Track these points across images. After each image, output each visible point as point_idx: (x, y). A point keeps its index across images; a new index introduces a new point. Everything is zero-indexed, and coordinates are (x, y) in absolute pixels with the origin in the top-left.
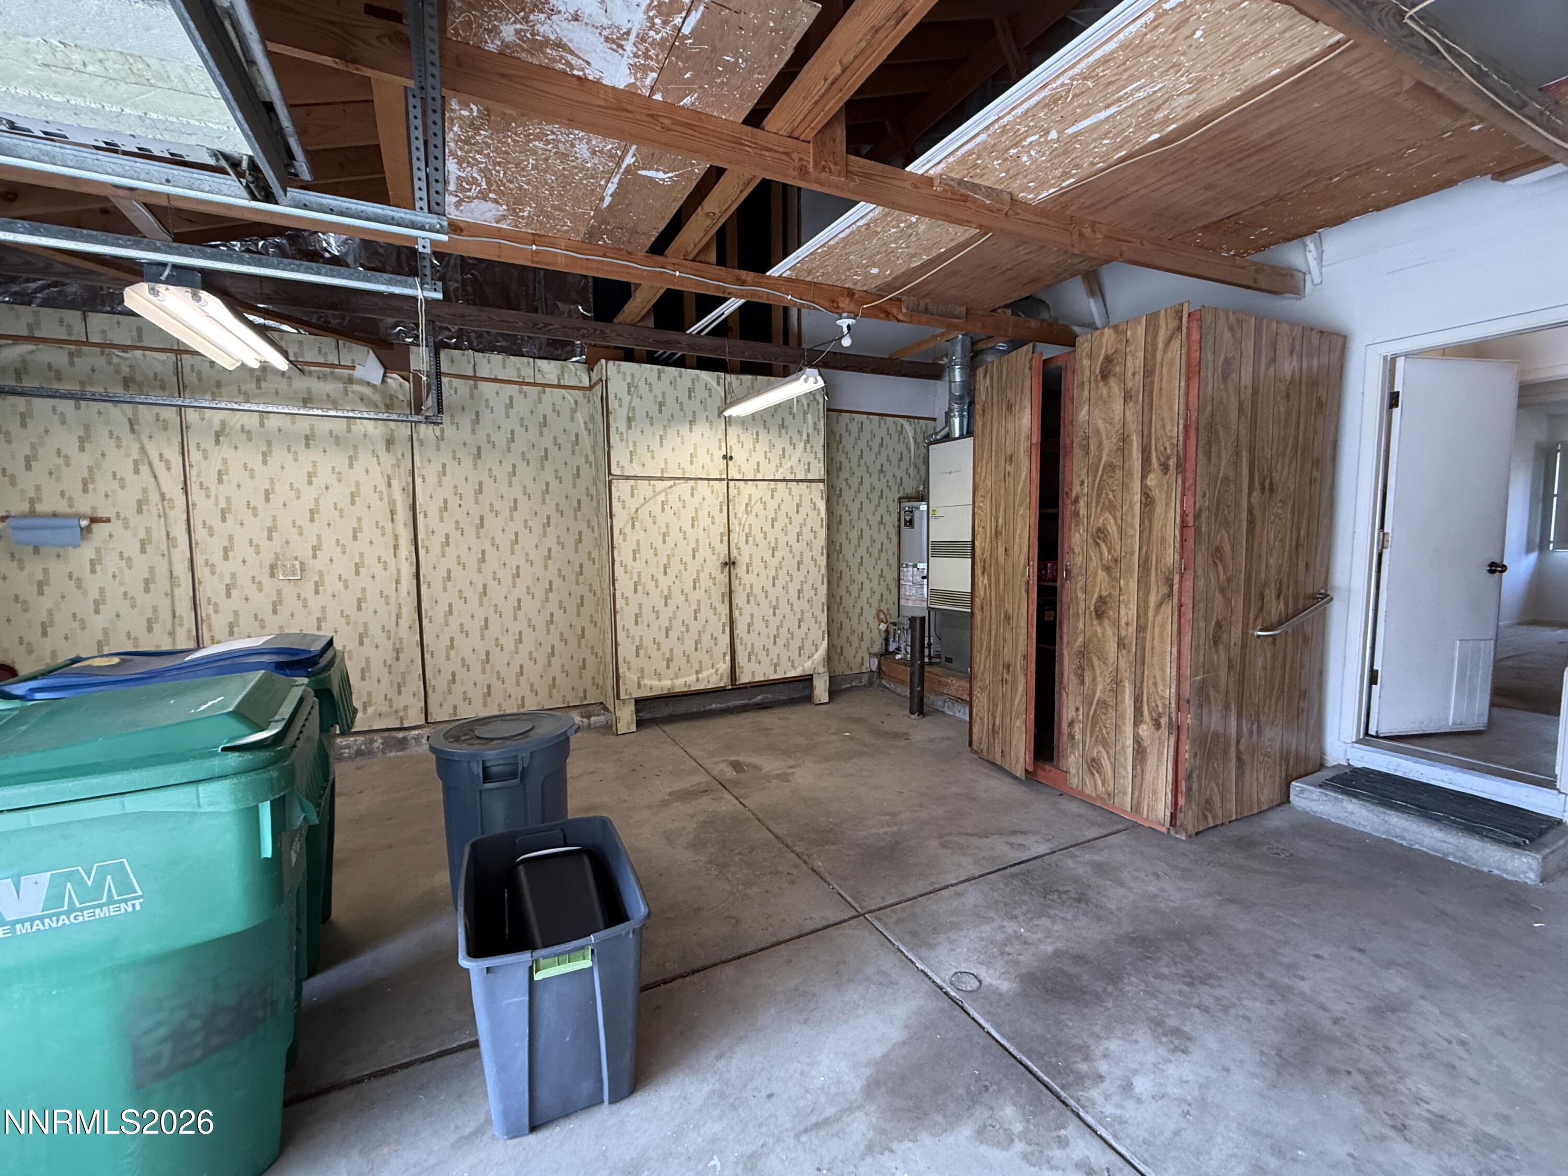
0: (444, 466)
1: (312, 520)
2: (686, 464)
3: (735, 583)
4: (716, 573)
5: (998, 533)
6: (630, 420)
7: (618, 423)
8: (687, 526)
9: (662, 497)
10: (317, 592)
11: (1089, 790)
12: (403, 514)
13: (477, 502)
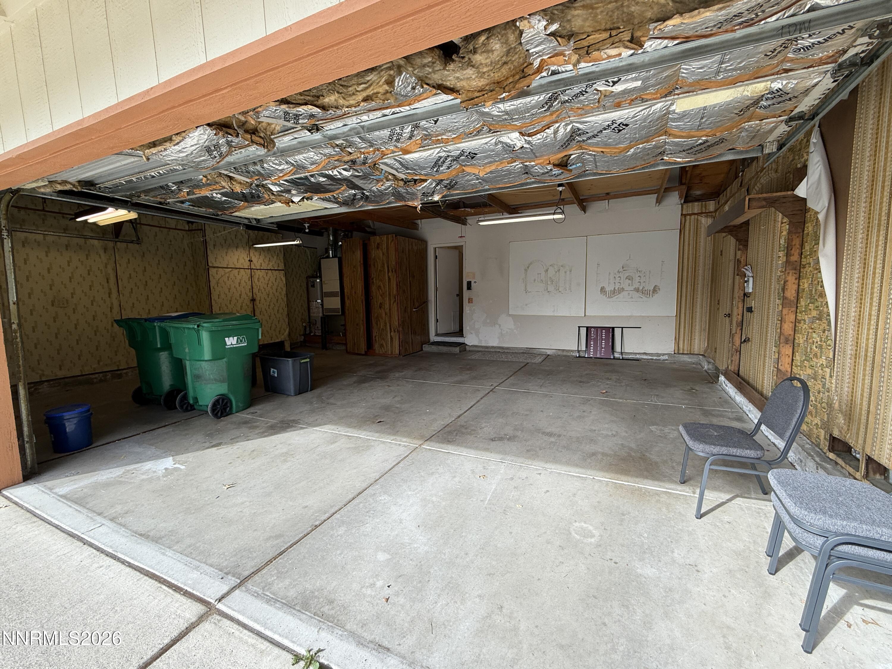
0: (129, 260)
1: (70, 281)
2: (236, 262)
3: (255, 307)
4: (248, 303)
5: (352, 288)
6: (214, 245)
7: (210, 247)
8: (237, 286)
9: (227, 275)
10: (74, 313)
11: (381, 352)
12: (112, 280)
13: (144, 275)
